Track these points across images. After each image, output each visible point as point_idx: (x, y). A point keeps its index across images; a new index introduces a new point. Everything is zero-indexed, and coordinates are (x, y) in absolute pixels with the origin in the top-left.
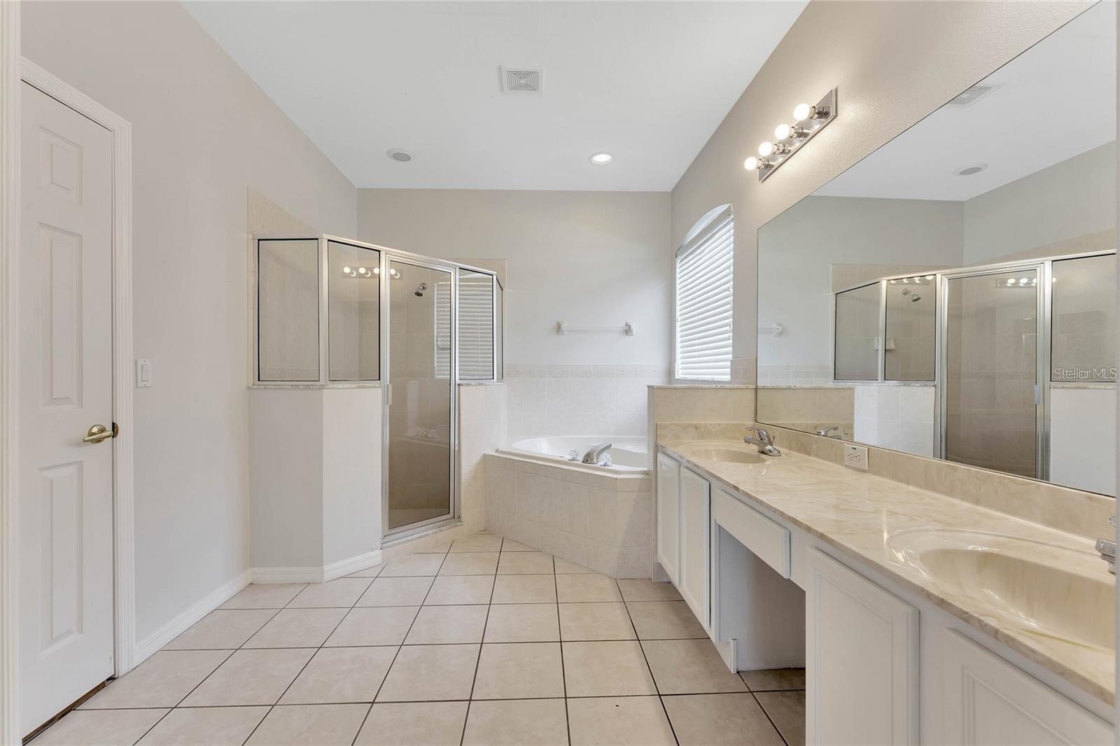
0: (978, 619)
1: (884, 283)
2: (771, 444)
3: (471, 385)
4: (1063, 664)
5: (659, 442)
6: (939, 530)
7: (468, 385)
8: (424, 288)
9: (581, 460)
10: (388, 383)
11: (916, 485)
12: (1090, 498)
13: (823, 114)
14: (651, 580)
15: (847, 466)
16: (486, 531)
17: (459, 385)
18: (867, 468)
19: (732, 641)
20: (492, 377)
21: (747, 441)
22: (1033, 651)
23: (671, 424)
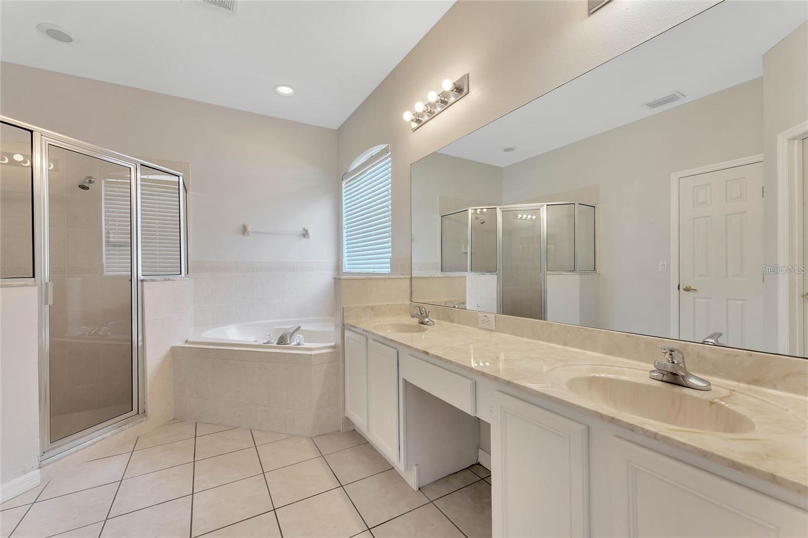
0: (641, 428)
1: (470, 211)
2: (427, 317)
3: (156, 281)
4: (705, 449)
5: (346, 322)
6: (562, 366)
7: (152, 280)
8: (90, 182)
9: (276, 343)
10: (47, 281)
11: (528, 337)
12: (628, 336)
13: (459, 90)
14: (340, 431)
15: (481, 329)
16: (177, 419)
17: (142, 281)
18: (494, 329)
19: (415, 467)
20: (180, 273)
21: (413, 316)
22: (684, 444)
23: (354, 307)
